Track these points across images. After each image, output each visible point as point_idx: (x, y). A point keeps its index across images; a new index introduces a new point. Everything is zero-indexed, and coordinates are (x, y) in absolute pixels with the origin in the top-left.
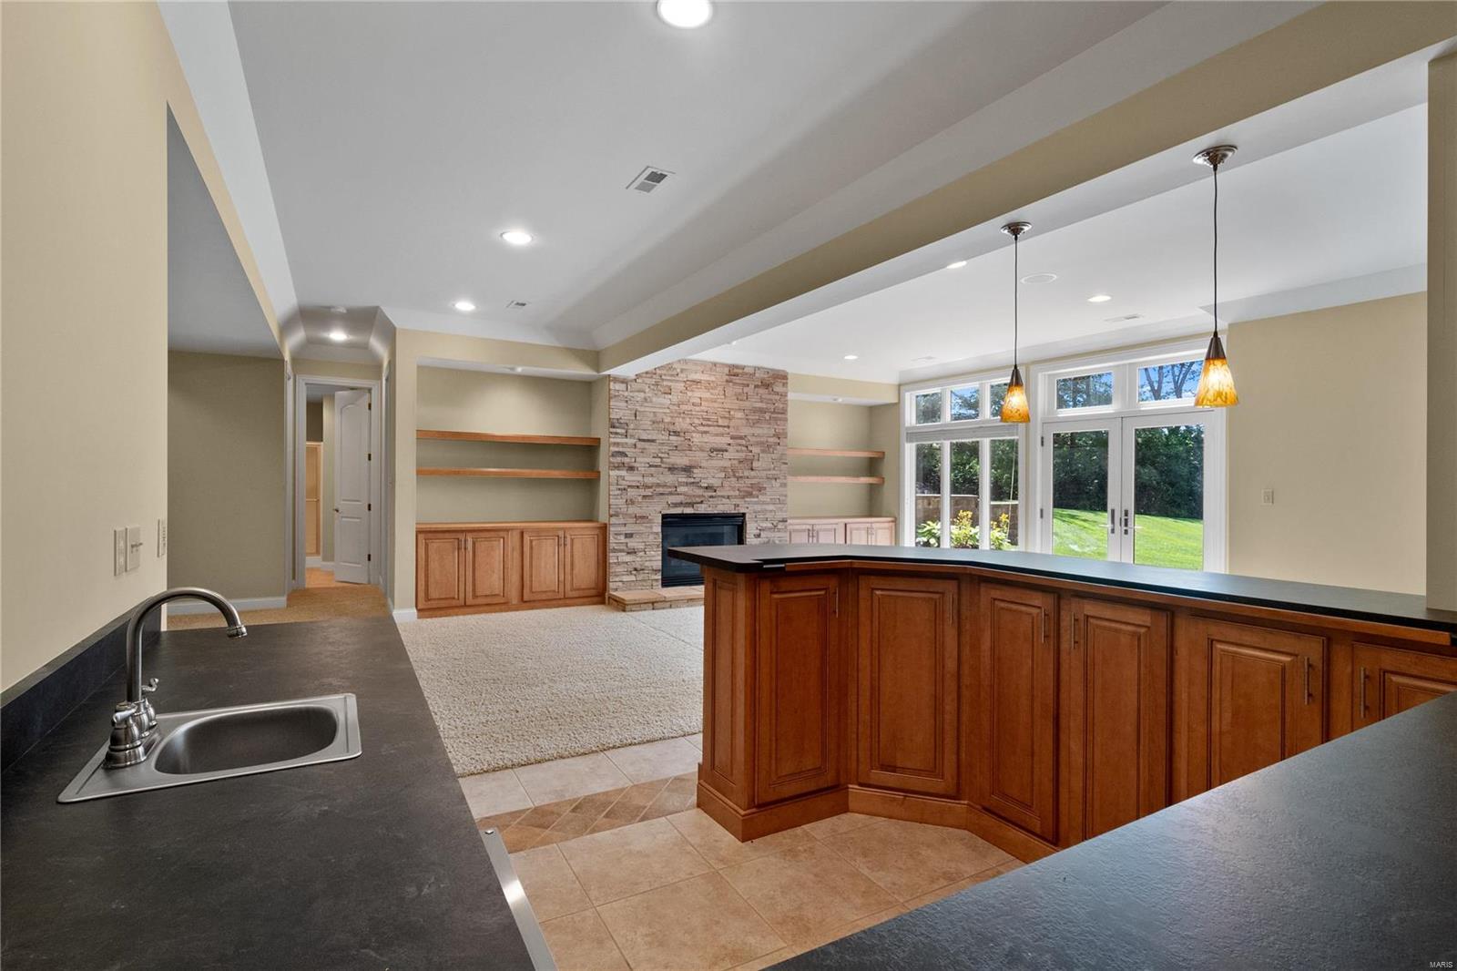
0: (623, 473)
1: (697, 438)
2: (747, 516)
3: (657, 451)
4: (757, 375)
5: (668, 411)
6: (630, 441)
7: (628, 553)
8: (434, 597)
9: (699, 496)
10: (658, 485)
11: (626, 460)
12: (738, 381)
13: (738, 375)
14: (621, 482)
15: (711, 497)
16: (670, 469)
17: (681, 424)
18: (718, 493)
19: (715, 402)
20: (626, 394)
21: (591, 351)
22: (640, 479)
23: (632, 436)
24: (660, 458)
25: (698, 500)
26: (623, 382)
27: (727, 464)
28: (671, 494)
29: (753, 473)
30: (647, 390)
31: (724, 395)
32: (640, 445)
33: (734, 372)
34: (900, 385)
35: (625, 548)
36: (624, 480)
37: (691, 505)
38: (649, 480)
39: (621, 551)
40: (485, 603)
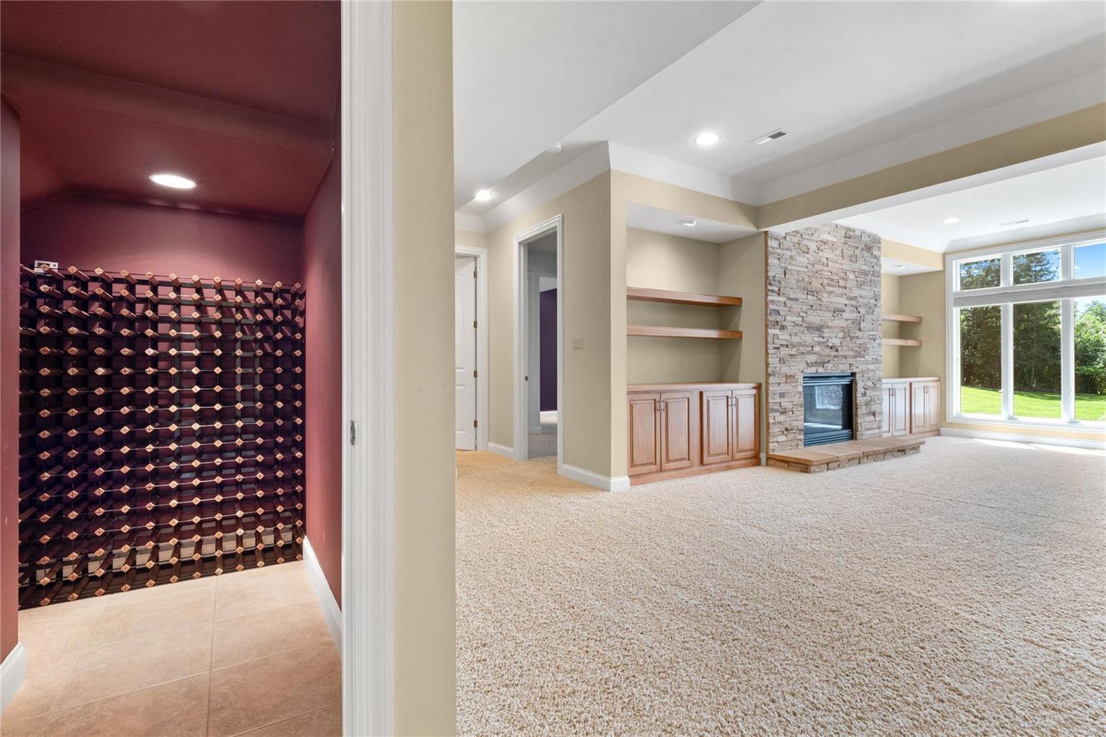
0: (777, 331)
1: (825, 298)
2: (857, 375)
3: (799, 310)
4: (863, 238)
5: (806, 270)
6: (782, 299)
7: (782, 413)
8: (637, 463)
9: (827, 356)
10: (800, 344)
11: (779, 318)
12: (850, 243)
13: (850, 238)
14: (776, 341)
15: (835, 357)
16: (808, 328)
17: (816, 284)
18: (840, 353)
19: (836, 263)
20: (779, 251)
21: (751, 206)
22: (788, 337)
23: (783, 295)
24: (802, 317)
25: (827, 359)
26: (776, 239)
27: (843, 324)
28: (809, 353)
29: (860, 334)
30: (793, 248)
31: (842, 256)
32: (789, 303)
33: (849, 234)
34: (944, 255)
35: (779, 407)
36: (778, 338)
37: (822, 364)
38: (795, 339)
39: (777, 411)
40: (675, 467)
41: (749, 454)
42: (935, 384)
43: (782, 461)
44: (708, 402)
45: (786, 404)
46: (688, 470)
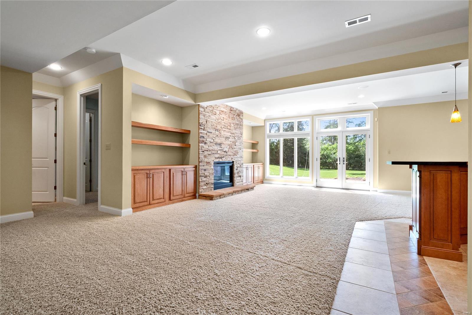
0: (203, 145)
1: (222, 133)
2: (234, 162)
3: (212, 137)
4: (237, 111)
5: (215, 121)
6: (205, 132)
7: (205, 177)
8: (138, 202)
9: (223, 155)
10: (213, 150)
11: (204, 140)
12: (232, 113)
13: (232, 111)
14: (203, 148)
15: (226, 155)
16: (216, 144)
17: (219, 127)
18: (228, 154)
19: (227, 120)
20: (204, 113)
21: (192, 93)
22: (208, 147)
23: (206, 130)
24: (213, 140)
25: (223, 156)
26: (203, 108)
27: (229, 143)
28: (216, 153)
29: (235, 147)
30: (210, 112)
31: (229, 117)
32: (208, 134)
33: (231, 109)
34: (265, 120)
35: (204, 175)
36: (203, 147)
37: (221, 158)
38: (210, 148)
39: (203, 176)
40: (157, 202)
41: (191, 194)
42: (262, 165)
43: (204, 196)
44: (173, 173)
45: (207, 173)
46: (163, 203)
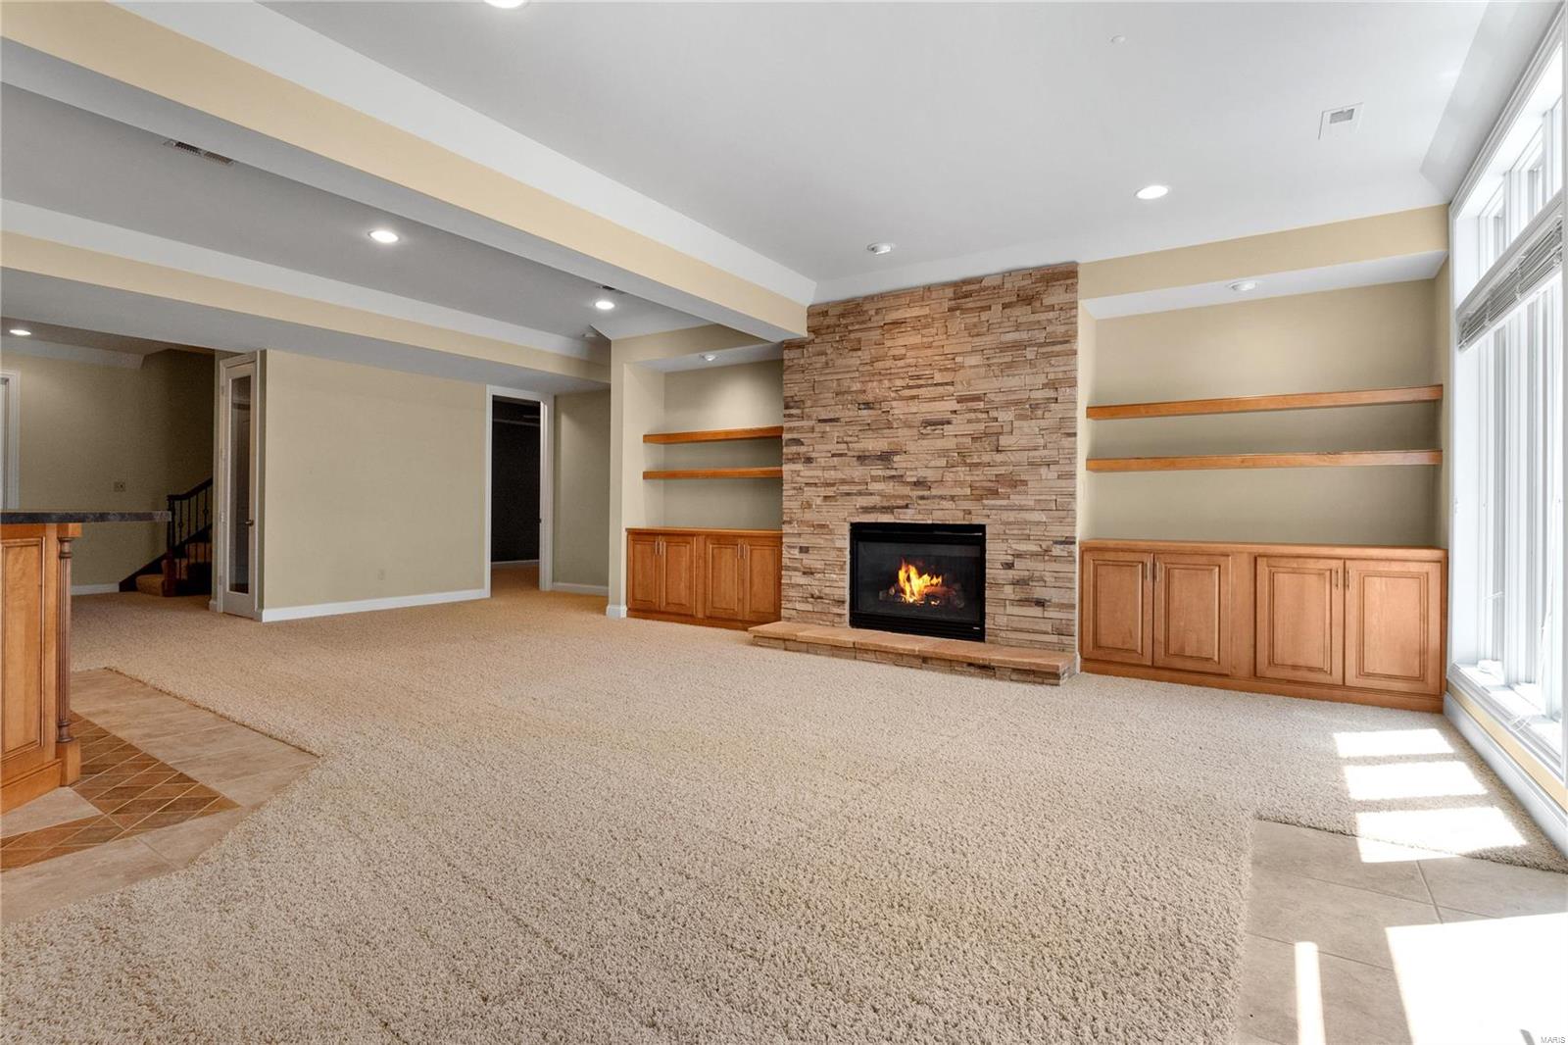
0: (798, 467)
1: (899, 409)
2: (989, 530)
3: (842, 434)
4: (1008, 285)
5: (857, 375)
6: (807, 424)
7: (804, 573)
8: (638, 598)
9: (902, 497)
10: (843, 482)
11: (802, 449)
13: (970, 296)
14: (798, 479)
15: (922, 498)
16: (859, 458)
17: (875, 392)
18: (934, 492)
22: (820, 473)
23: (809, 417)
24: (846, 443)
25: (901, 502)
27: (951, 443)
28: (860, 493)
29: (999, 458)
30: (829, 352)
31: (946, 332)
32: (819, 427)
33: (964, 292)
35: (800, 566)
36: (798, 476)
37: (889, 509)
38: (831, 475)
39: (796, 569)
45: (811, 561)
